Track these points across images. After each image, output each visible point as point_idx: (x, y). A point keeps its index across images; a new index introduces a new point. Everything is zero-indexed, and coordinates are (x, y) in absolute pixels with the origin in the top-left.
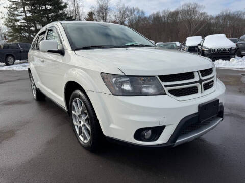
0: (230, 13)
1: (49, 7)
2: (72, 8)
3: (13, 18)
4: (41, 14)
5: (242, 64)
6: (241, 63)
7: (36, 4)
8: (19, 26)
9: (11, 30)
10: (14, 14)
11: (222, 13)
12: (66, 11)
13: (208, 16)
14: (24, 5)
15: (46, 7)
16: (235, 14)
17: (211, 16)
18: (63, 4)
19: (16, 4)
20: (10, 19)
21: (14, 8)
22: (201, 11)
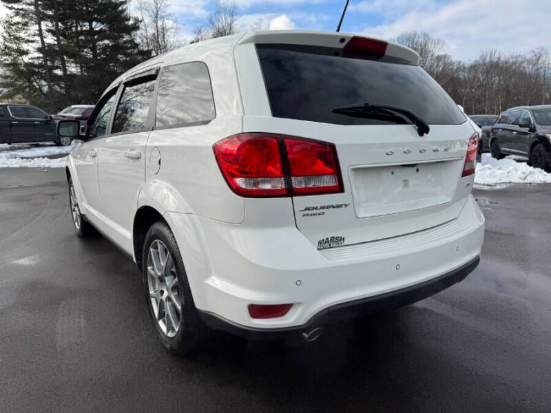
0: (499, 58)
1: (97, 26)
2: (151, 31)
3: (15, 46)
4: (78, 41)
5: (490, 175)
6: (488, 172)
7: (68, 19)
8: (26, 65)
9: (8, 73)
10: (17, 38)
11: (483, 58)
12: (138, 36)
13: (452, 64)
14: (41, 18)
15: (91, 25)
16: (511, 61)
17: (460, 62)
18: (131, 22)
19: (24, 16)
20: (6, 47)
21: (18, 23)
22: (438, 51)
